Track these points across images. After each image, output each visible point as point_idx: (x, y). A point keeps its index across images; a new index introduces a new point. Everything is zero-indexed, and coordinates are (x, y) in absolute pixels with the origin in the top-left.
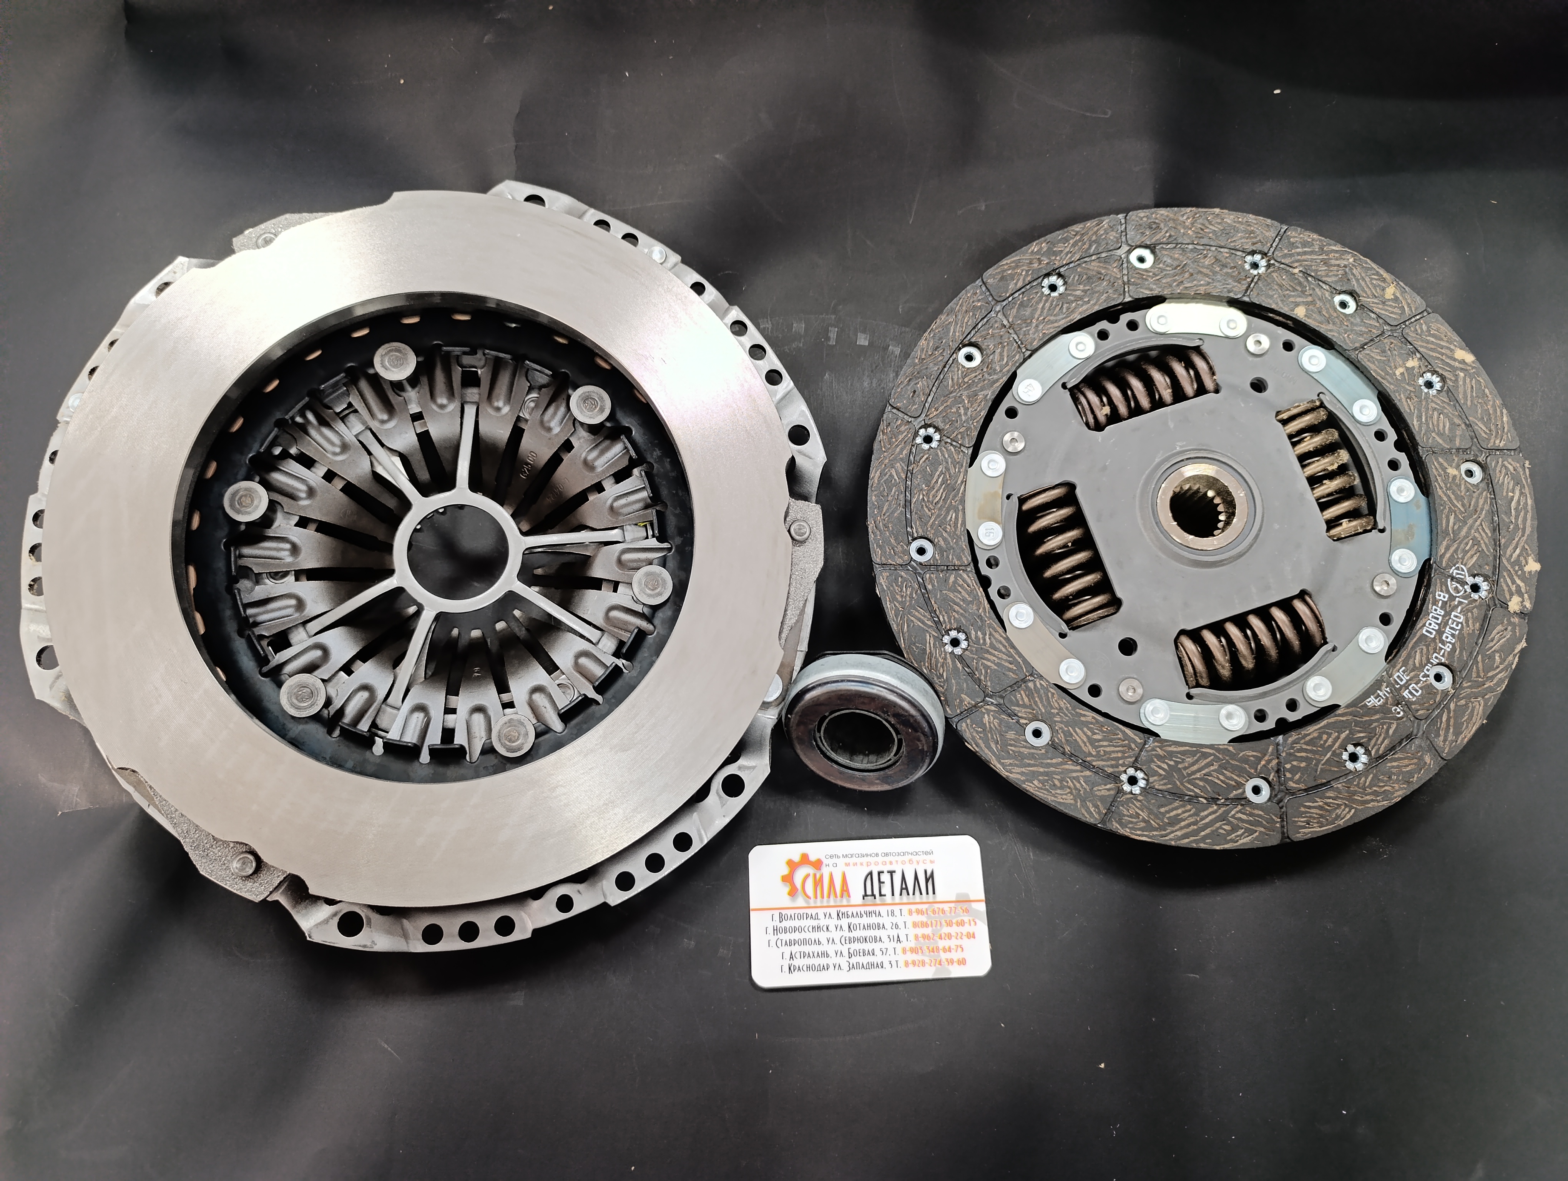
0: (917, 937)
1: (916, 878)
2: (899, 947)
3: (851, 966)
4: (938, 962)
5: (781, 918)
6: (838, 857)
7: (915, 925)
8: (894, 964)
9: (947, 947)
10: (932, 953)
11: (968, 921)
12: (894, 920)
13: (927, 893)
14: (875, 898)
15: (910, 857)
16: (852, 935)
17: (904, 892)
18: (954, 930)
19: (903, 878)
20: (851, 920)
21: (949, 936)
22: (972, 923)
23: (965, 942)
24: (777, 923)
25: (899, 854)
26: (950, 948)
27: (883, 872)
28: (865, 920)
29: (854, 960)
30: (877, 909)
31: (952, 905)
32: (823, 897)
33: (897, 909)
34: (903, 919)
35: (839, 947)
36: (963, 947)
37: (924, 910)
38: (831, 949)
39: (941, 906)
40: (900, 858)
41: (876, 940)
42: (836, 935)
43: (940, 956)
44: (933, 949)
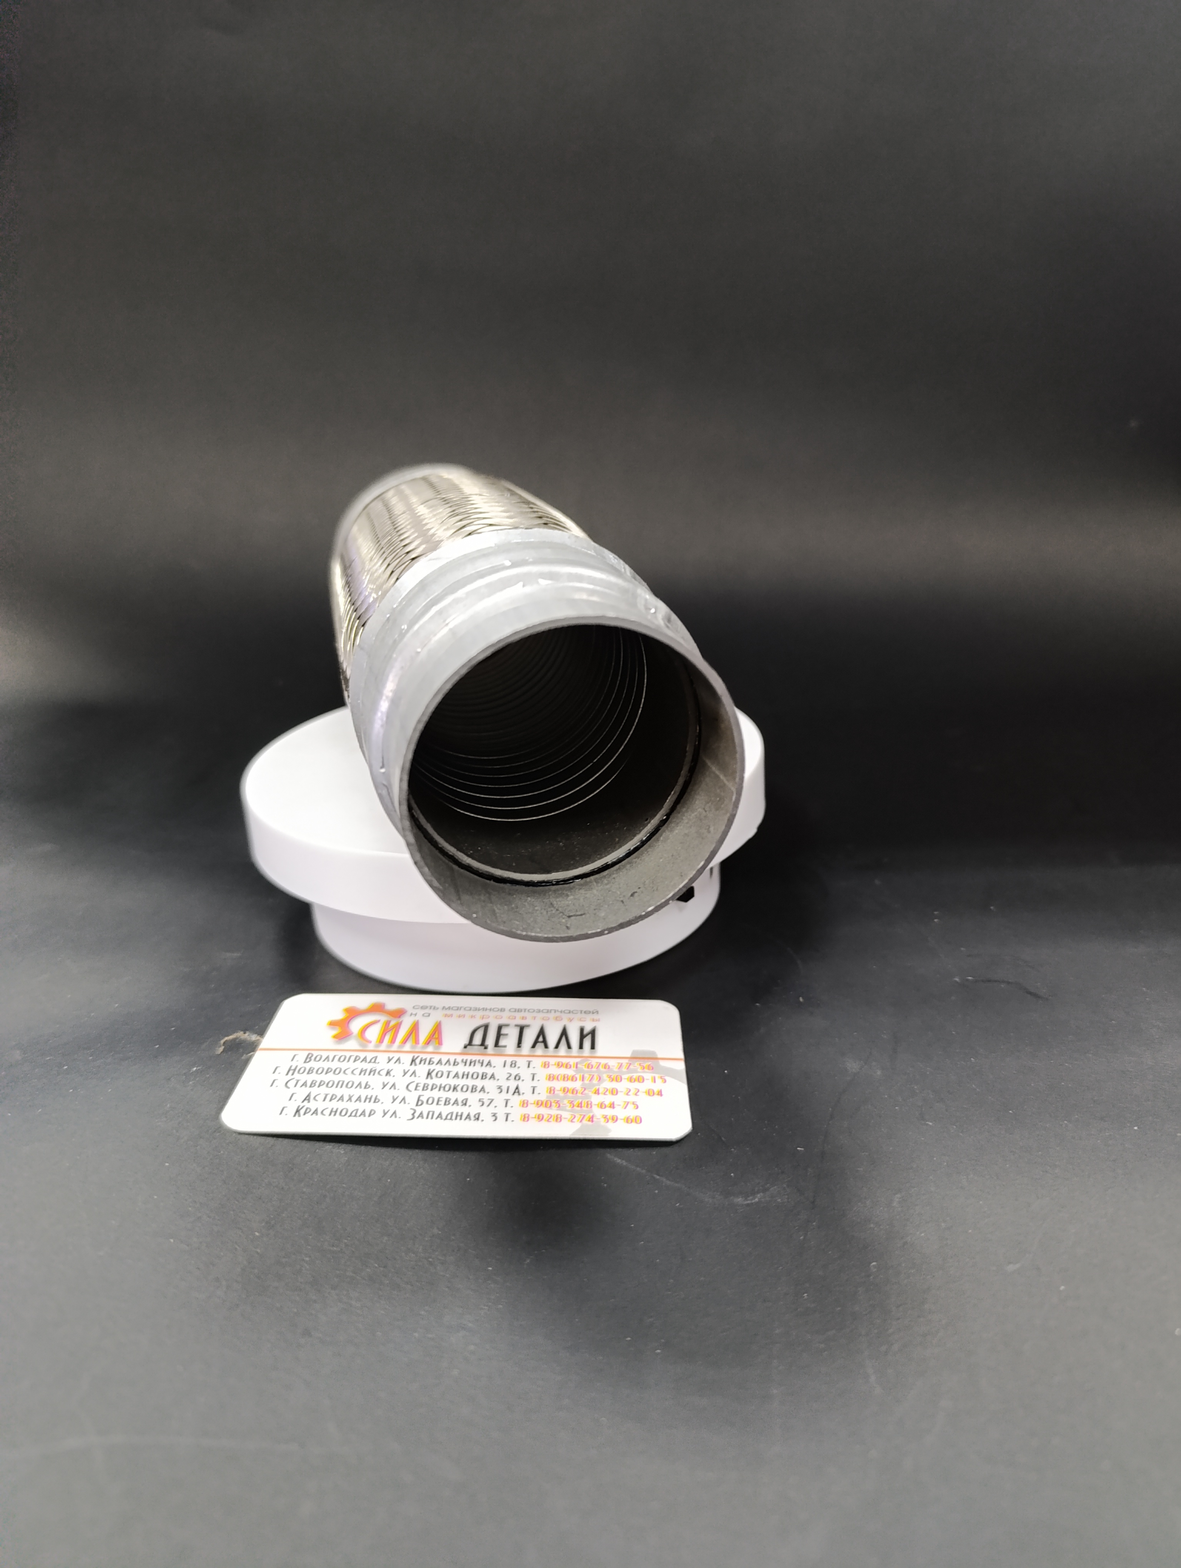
0: (551, 1090)
1: (564, 1033)
2: (516, 1100)
3: (416, 1115)
4: (587, 1118)
5: (308, 1059)
6: (435, 1008)
7: (551, 1078)
8: (501, 1117)
9: (607, 1103)
10: (579, 1109)
11: (650, 1078)
12: (514, 1072)
13: (581, 1047)
14: (486, 1048)
15: (558, 1014)
16: (430, 1082)
17: (540, 1046)
18: (623, 1086)
19: (542, 1032)
20: (432, 1067)
21: (614, 1092)
22: (658, 1080)
23: (643, 1100)
24: (299, 1062)
25: (539, 1011)
26: (613, 1104)
27: (507, 1025)
28: (461, 1069)
29: (425, 1108)
30: (486, 1059)
31: (625, 1062)
32: (393, 1041)
33: (522, 1062)
34: (531, 1070)
35: (401, 1092)
36: (637, 1103)
37: (572, 1063)
38: (386, 1096)
39: (603, 1061)
40: (541, 1015)
41: (474, 1089)
42: (402, 1082)
43: (591, 1111)
44: (581, 1103)
